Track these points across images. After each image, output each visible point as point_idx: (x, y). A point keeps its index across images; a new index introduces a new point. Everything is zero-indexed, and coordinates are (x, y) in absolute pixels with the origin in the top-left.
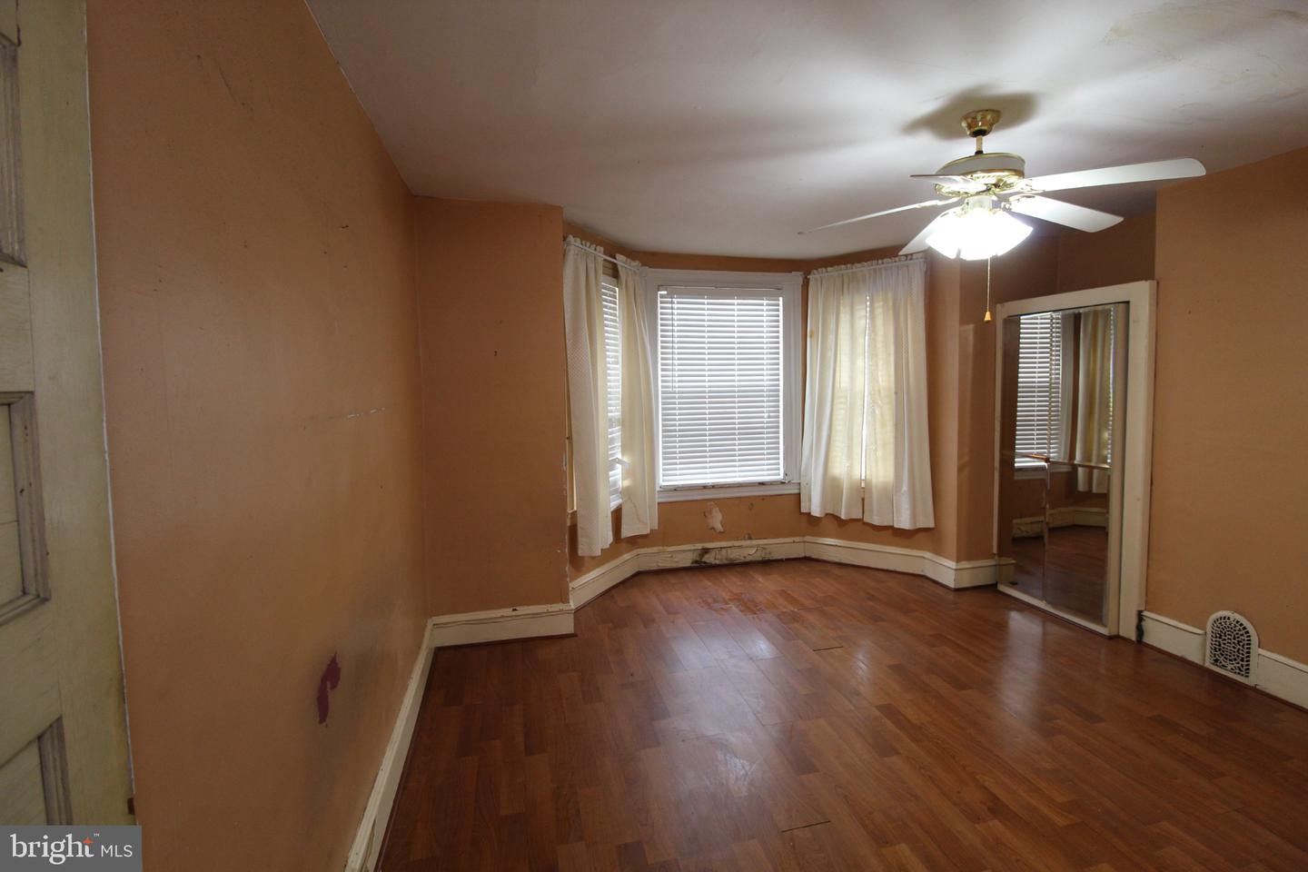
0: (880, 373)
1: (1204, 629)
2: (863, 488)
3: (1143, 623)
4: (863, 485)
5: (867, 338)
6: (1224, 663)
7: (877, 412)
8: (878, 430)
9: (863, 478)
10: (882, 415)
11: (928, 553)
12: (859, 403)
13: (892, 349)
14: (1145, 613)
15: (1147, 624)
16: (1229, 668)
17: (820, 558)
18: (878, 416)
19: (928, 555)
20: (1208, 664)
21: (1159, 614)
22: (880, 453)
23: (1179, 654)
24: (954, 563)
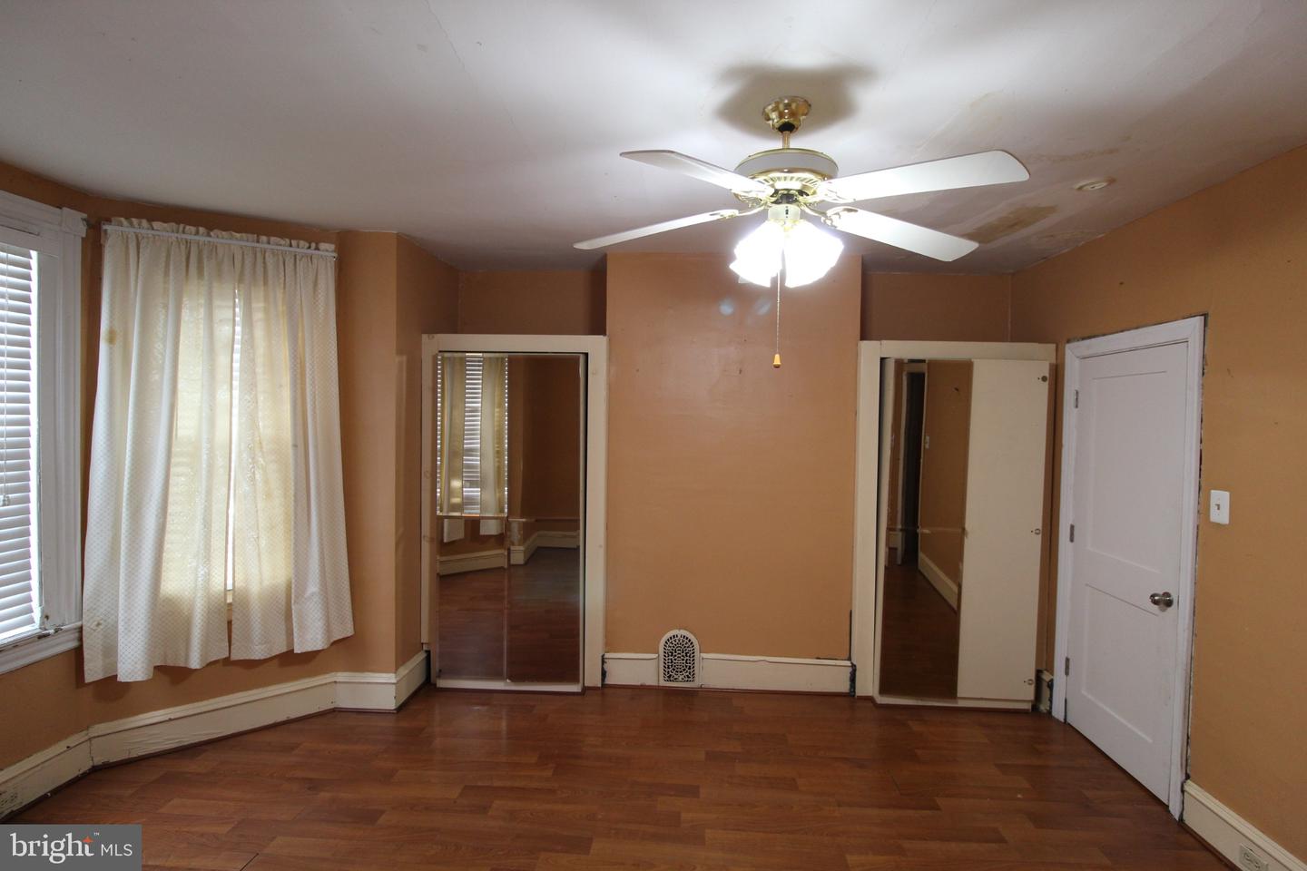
0: (260, 414)
1: (657, 653)
2: (230, 604)
3: (605, 666)
4: (229, 600)
5: (237, 356)
6: (676, 677)
7: (257, 476)
8: (261, 505)
9: (230, 587)
10: (266, 482)
11: (339, 674)
12: (220, 462)
13: (286, 379)
14: (607, 655)
15: (609, 666)
16: (680, 679)
17: (134, 755)
18: (260, 485)
19: (341, 676)
20: (663, 683)
21: (618, 652)
22: (263, 542)
23: (639, 684)
24: (393, 675)
